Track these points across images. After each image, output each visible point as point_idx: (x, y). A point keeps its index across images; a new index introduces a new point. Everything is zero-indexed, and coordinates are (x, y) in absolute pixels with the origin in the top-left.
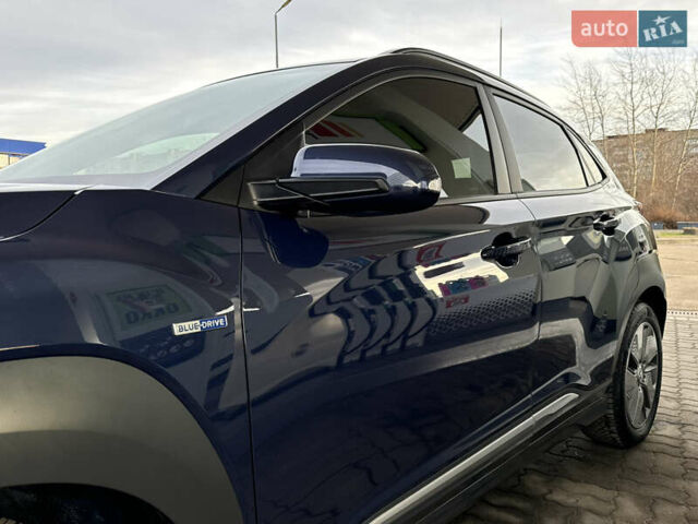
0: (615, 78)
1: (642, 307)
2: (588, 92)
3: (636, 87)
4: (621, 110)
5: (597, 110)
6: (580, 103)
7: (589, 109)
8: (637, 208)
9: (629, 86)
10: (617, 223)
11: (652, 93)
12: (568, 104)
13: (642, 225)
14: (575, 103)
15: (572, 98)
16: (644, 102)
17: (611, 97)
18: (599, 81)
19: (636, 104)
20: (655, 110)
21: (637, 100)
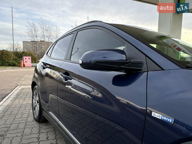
3: (45, 31)
5: (36, 34)
6: (31, 32)
12: (29, 32)
20: (48, 37)
21: (45, 34)
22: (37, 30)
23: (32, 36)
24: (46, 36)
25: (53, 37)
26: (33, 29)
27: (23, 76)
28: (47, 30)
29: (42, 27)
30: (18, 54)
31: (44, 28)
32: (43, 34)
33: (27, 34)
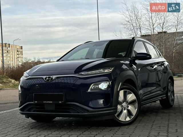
0: (145, 11)
1: (169, 80)
2: (133, 17)
3: (153, 15)
4: (148, 25)
5: (138, 25)
6: (131, 22)
7: (134, 25)
8: (166, 61)
9: (150, 15)
10: (164, 64)
11: (160, 18)
12: (126, 23)
13: (168, 65)
14: (128, 22)
15: (127, 19)
16: (157, 22)
17: (143, 19)
18: (138, 12)
19: (154, 22)
20: (162, 25)
21: (154, 21)
22: (140, 16)
24: (156, 25)
25: (170, 24)
26: (133, 15)
32: (151, 21)
33: (124, 26)
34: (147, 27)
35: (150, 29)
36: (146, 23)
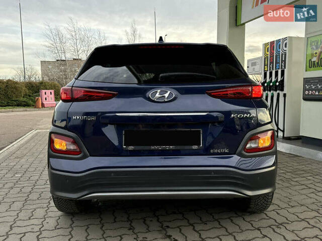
0: (69, 36)
2: (57, 40)
3: (78, 41)
5: (62, 48)
6: (54, 45)
7: (59, 48)
9: (75, 40)
12: (50, 45)
15: (51, 42)
17: (68, 44)
18: (62, 36)
19: (79, 49)
20: (86, 52)
21: (79, 46)
22: (64, 40)
23: (57, 52)
24: (80, 51)
27: (41, 120)
28: (82, 40)
29: (74, 34)
30: (32, 87)
31: (77, 36)
32: (76, 48)
33: (47, 49)
34: (72, 53)
35: (75, 54)
36: (71, 48)
